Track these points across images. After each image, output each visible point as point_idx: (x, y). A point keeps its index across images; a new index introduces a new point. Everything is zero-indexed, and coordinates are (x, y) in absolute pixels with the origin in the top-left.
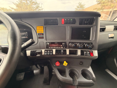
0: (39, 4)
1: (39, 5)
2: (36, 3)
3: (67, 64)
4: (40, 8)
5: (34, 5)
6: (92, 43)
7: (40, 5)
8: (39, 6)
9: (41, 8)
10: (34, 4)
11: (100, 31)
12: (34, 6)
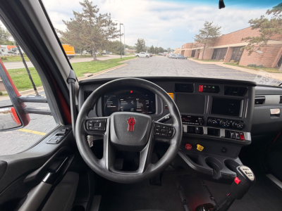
0: (116, 24)
1: (115, 27)
2: (110, 22)
3: (203, 148)
4: (117, 34)
5: (105, 26)
6: (242, 122)
7: (118, 27)
8: (114, 29)
9: (119, 33)
10: (104, 24)
11: (256, 103)
12: (105, 28)
